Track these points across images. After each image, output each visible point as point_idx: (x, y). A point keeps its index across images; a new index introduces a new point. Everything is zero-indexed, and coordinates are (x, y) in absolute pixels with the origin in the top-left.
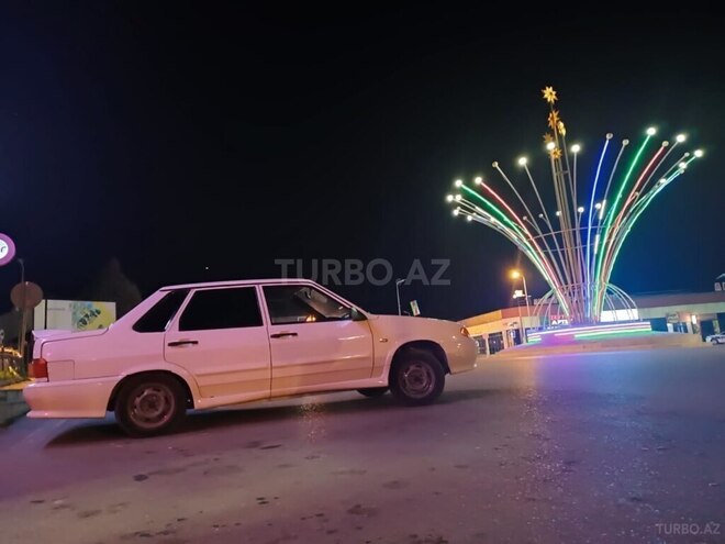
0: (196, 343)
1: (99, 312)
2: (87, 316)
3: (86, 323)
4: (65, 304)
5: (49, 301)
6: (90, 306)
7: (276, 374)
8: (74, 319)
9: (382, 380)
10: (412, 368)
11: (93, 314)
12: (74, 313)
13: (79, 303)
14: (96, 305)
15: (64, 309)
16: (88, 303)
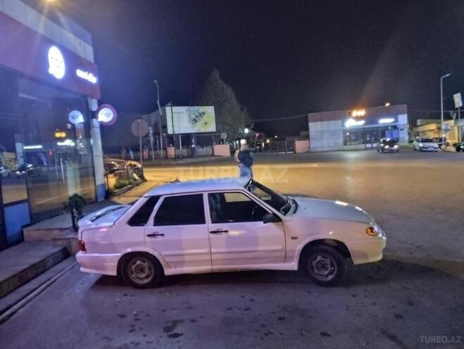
0: (162, 235)
1: (204, 113)
2: (197, 116)
3: (196, 121)
4: (183, 109)
5: (173, 108)
6: (198, 109)
7: (214, 257)
8: (190, 120)
9: (293, 265)
10: (319, 258)
11: (200, 115)
12: (190, 115)
13: (192, 108)
14: (201, 109)
15: (183, 113)
16: (196, 108)
